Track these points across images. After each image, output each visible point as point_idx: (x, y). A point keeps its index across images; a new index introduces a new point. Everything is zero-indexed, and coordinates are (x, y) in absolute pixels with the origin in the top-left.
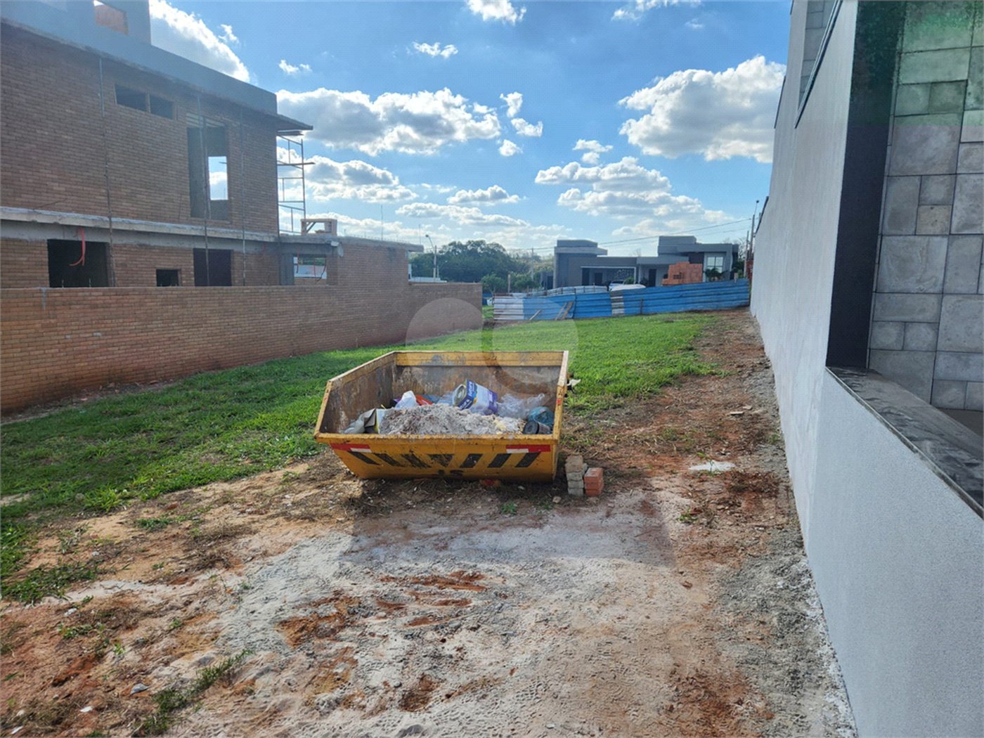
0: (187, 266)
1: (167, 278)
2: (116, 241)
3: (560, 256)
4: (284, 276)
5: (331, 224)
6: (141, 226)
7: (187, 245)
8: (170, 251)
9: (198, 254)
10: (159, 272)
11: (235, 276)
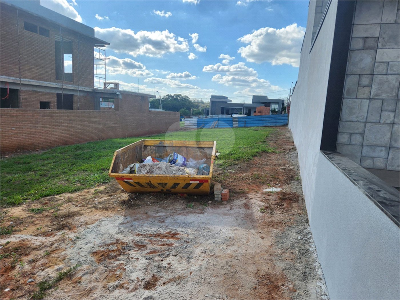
0: (54, 100)
1: (44, 105)
2: (23, 88)
3: (212, 102)
4: (96, 106)
5: (117, 85)
6: (33, 82)
7: (54, 91)
8: (47, 93)
9: (58, 95)
10: (41, 102)
11: (75, 105)
